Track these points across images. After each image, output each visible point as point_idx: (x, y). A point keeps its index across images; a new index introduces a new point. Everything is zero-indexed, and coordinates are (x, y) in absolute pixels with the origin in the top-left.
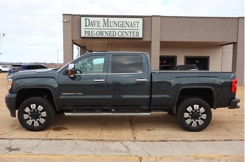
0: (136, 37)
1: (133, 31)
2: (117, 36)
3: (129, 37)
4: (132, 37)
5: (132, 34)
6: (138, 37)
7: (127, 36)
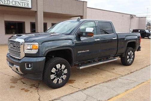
0: (26, 7)
1: (25, 2)
2: (11, 5)
3: (21, 6)
4: (23, 6)
5: (23, 4)
6: (28, 7)
7: (19, 6)
